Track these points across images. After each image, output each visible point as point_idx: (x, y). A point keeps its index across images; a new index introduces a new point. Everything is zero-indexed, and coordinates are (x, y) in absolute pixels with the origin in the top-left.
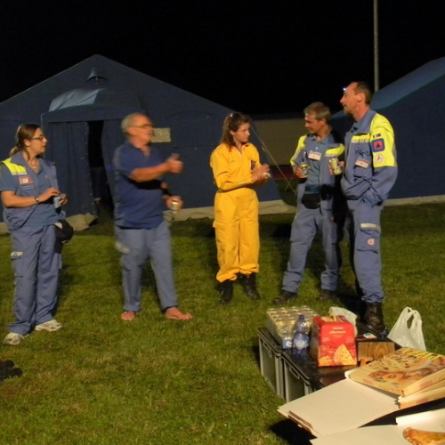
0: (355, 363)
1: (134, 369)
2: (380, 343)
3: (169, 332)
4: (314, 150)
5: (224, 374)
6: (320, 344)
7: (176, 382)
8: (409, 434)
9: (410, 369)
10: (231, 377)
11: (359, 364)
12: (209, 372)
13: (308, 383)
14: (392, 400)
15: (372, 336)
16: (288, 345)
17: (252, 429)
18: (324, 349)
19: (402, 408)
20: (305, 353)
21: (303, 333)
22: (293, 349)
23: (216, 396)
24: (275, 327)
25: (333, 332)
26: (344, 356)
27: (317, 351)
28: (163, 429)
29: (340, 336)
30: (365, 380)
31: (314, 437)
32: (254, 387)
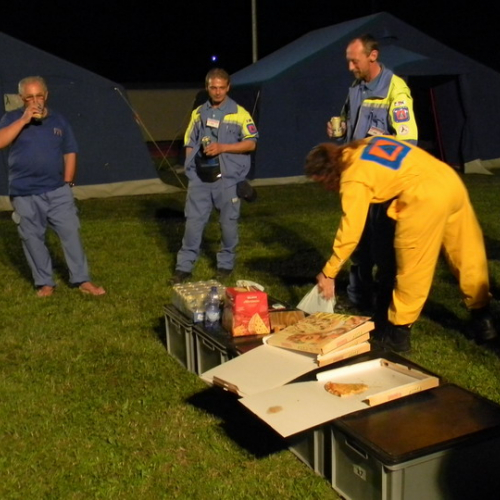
0: (269, 331)
1: (27, 357)
2: (290, 313)
3: (58, 317)
4: (212, 117)
5: (128, 354)
6: (234, 314)
7: (78, 366)
8: (330, 387)
9: (326, 330)
10: (137, 357)
11: (272, 331)
12: (112, 353)
13: (225, 352)
14: (310, 360)
15: (281, 307)
16: (200, 318)
17: (168, 404)
18: (239, 318)
19: (321, 365)
20: (217, 326)
21: (215, 305)
22: (205, 322)
23: (124, 376)
24: (184, 302)
25: (247, 302)
26: (258, 325)
27: (231, 321)
28: (74, 410)
29: (254, 306)
30: (283, 344)
31: (241, 397)
32: (163, 365)
